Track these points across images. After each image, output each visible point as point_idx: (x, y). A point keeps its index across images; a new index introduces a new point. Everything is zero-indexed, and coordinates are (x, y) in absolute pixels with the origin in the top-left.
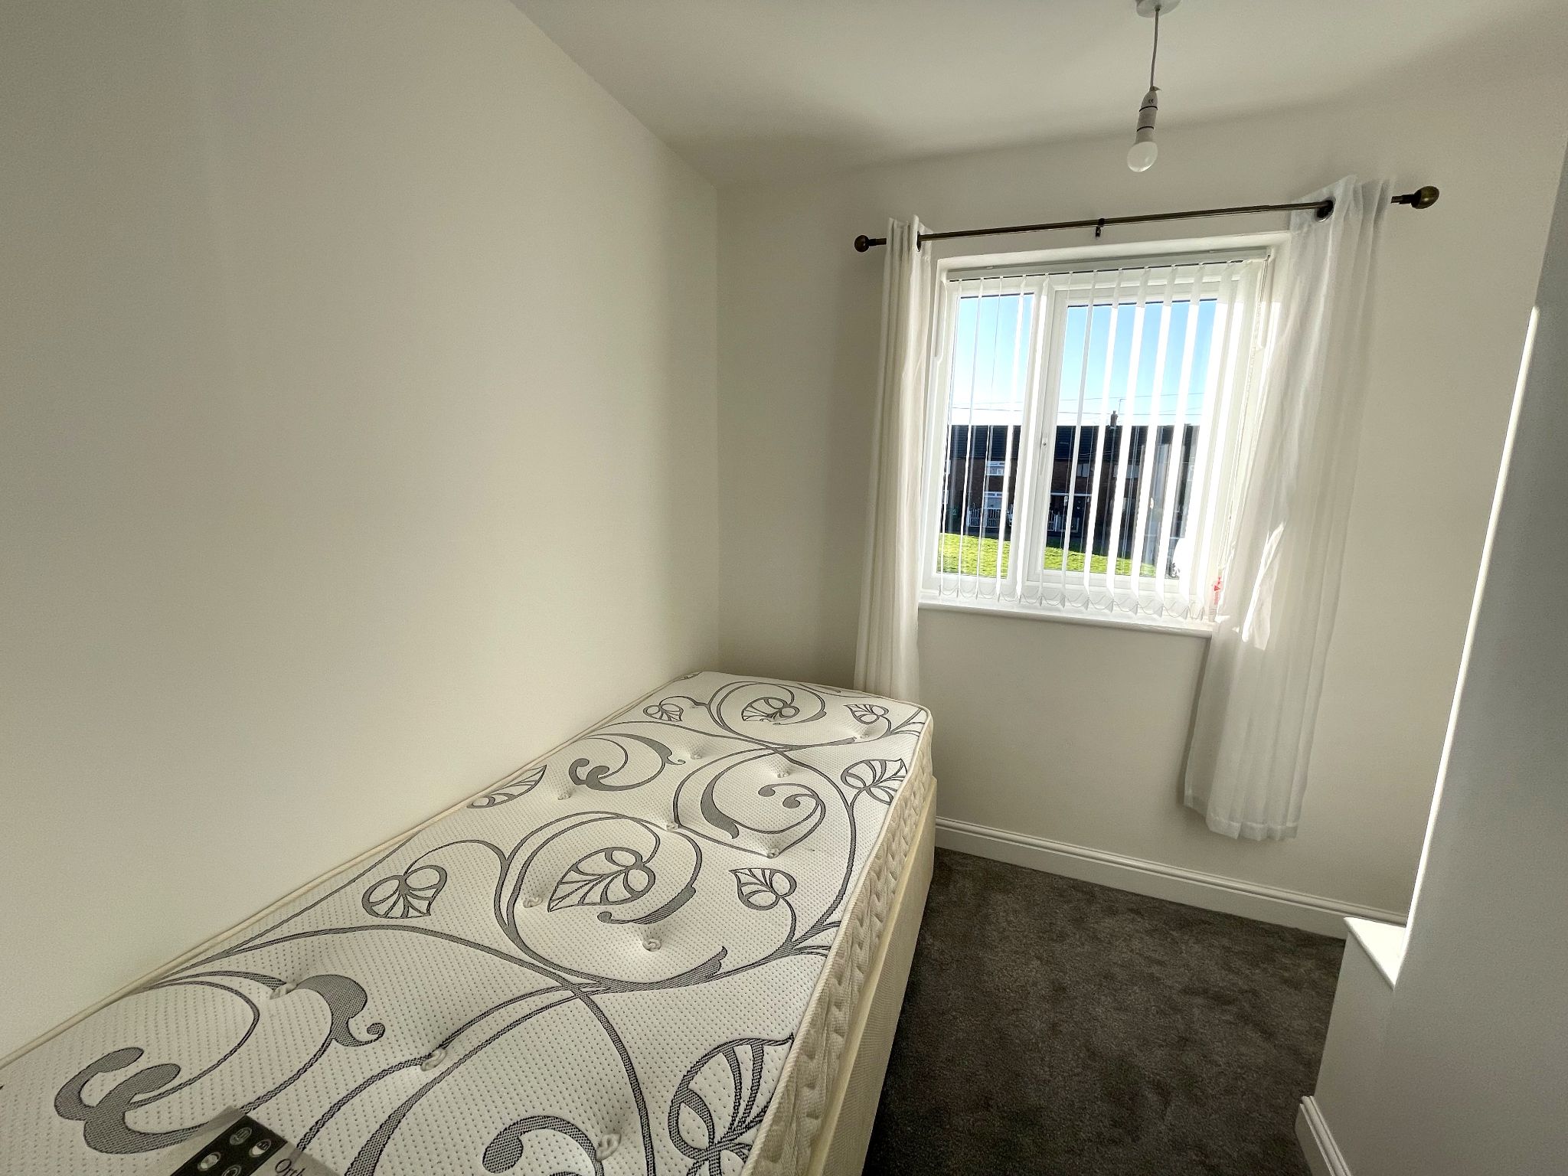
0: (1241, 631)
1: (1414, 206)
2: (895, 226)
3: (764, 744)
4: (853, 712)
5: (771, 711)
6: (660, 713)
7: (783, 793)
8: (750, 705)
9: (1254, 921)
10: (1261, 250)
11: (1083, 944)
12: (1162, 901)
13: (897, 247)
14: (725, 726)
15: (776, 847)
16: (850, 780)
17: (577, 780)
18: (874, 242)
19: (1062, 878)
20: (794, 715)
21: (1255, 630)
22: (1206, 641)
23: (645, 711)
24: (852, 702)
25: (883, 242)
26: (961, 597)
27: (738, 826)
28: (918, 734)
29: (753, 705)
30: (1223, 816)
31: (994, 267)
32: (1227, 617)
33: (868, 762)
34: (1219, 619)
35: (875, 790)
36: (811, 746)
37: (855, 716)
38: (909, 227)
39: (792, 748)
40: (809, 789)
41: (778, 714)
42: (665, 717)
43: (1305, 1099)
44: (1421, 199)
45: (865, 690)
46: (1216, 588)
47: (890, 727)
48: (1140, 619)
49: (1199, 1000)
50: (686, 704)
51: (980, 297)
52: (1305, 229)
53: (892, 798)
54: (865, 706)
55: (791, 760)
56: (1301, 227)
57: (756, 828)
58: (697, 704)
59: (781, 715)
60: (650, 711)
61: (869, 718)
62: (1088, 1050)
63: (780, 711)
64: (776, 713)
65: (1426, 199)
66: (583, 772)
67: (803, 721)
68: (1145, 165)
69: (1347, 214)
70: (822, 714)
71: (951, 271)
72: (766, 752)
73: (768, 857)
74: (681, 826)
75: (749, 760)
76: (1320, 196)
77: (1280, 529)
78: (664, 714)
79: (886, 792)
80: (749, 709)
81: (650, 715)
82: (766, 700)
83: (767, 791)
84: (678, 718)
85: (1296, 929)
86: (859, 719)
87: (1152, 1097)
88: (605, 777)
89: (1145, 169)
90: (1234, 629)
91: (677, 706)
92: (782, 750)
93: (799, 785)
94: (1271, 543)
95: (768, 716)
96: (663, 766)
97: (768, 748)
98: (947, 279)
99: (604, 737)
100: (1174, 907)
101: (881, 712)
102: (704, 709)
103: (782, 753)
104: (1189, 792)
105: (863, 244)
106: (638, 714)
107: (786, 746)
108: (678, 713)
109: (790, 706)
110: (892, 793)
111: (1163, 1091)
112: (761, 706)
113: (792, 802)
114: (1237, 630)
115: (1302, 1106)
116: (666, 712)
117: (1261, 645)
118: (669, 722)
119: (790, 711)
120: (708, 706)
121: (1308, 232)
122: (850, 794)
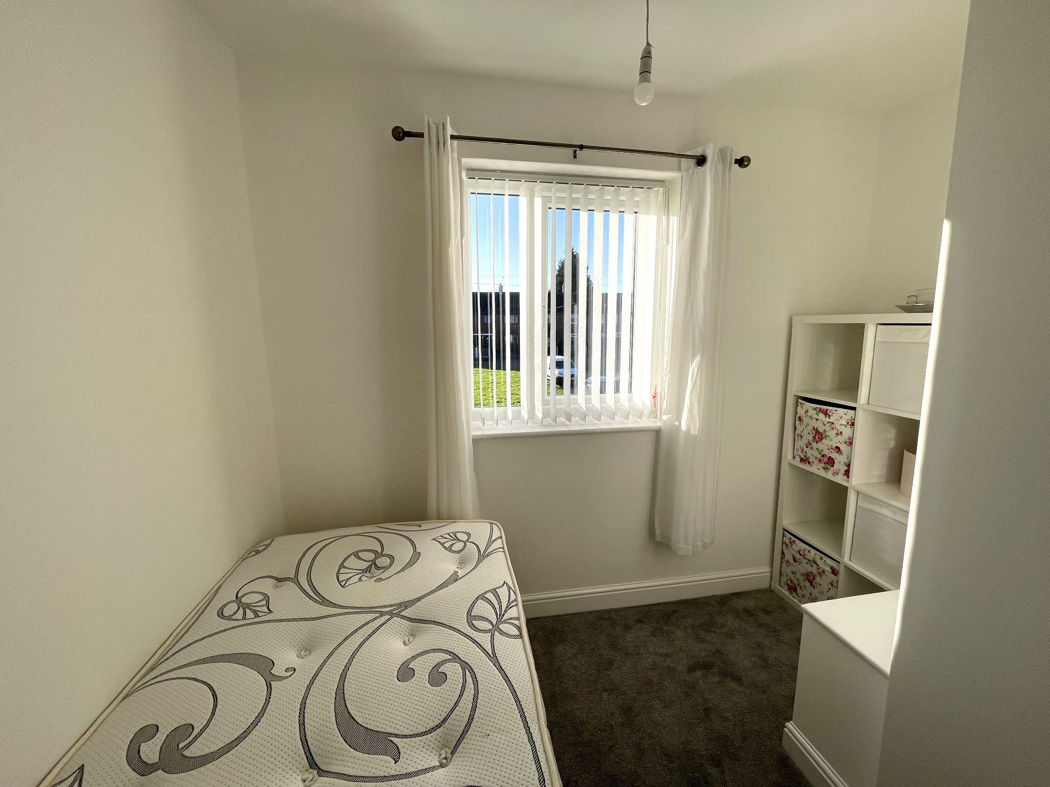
0: (680, 423)
1: (740, 166)
2: (431, 122)
3: (378, 611)
4: (442, 544)
5: (365, 565)
6: (241, 610)
7: (423, 667)
8: (342, 566)
9: (695, 599)
10: (661, 182)
11: (624, 663)
12: (648, 605)
13: (434, 140)
14: (325, 602)
15: (444, 746)
16: (477, 623)
17: (142, 768)
18: (409, 134)
19: (590, 613)
20: (391, 565)
21: (690, 423)
22: (657, 432)
23: (220, 614)
24: (437, 533)
25: (421, 135)
26: (500, 426)
27: (393, 739)
28: (502, 550)
29: (345, 564)
30: (683, 542)
31: (502, 171)
32: (670, 416)
33: (482, 597)
34: (665, 417)
35: (504, 627)
36: (424, 596)
37: (445, 548)
38: (443, 125)
39: (406, 605)
40: (446, 652)
41: (373, 567)
42: (250, 614)
43: (788, 724)
44: (742, 162)
45: (439, 517)
46: (654, 397)
47: (479, 551)
48: (617, 425)
49: (699, 673)
50: (267, 586)
51: (492, 194)
52: (690, 172)
53: (519, 629)
54: (448, 534)
55: (411, 620)
56: (688, 170)
57: (415, 731)
58: (279, 580)
59: (377, 568)
60: (227, 612)
61: (458, 546)
62: (666, 755)
63: (374, 562)
64: (370, 566)
65: (746, 163)
66: (150, 751)
67: (403, 569)
68: (645, 102)
69: (716, 165)
70: (416, 556)
71: (469, 170)
72: (383, 619)
73: (442, 766)
74: (322, 772)
75: (370, 636)
76: (698, 152)
77: (698, 358)
78: (247, 610)
79: (512, 624)
80: (343, 570)
81: (229, 618)
82: (356, 555)
83: (405, 673)
84: (265, 609)
85: (714, 595)
86: (449, 549)
87: (712, 771)
88: (190, 744)
89: (644, 104)
90: (675, 423)
91: (260, 593)
92: (398, 610)
93: (434, 650)
94: (693, 368)
95: (365, 571)
96: (269, 687)
97: (382, 614)
98: (467, 175)
99: (172, 675)
100: (656, 608)
101: (464, 538)
102: (290, 585)
103: (398, 615)
104: (658, 531)
105: (400, 134)
106: (211, 622)
107: (400, 605)
108: (264, 603)
109: (382, 555)
110: (516, 622)
111: (716, 761)
112: (352, 562)
113: (437, 677)
114: (677, 424)
115: (786, 729)
116: (247, 606)
117: (694, 431)
118: (257, 620)
119: (383, 561)
120: (296, 580)
121: (692, 174)
122: (484, 639)
